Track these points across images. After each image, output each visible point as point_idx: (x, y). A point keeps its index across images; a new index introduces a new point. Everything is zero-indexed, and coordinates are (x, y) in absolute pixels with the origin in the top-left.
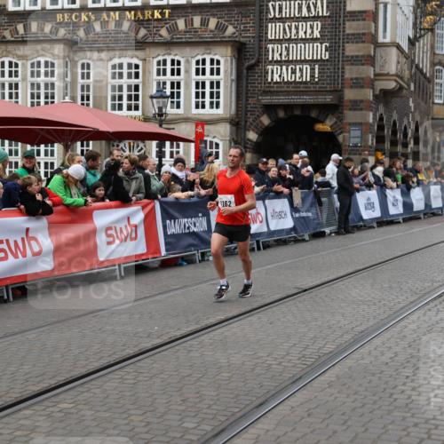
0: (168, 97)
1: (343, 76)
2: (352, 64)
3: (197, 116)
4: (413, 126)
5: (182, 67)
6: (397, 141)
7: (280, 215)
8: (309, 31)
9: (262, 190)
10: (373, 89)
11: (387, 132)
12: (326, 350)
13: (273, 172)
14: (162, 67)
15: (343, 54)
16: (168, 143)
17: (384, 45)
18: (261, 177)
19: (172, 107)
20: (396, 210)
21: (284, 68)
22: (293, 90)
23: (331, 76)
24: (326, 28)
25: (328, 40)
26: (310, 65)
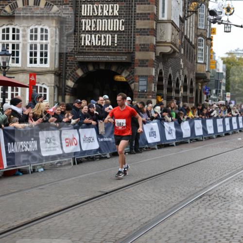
0: (10, 55)
1: (134, 43)
2: (141, 35)
3: (31, 69)
4: (183, 78)
5: (20, 34)
6: (172, 88)
7: (90, 140)
8: (111, 11)
9: (77, 122)
10: (155, 52)
11: (165, 82)
12: (121, 235)
13: (85, 109)
14: (6, 34)
15: (134, 27)
16: (10, 88)
17: (163, 22)
18: (77, 113)
19: (13, 62)
20: (171, 137)
21: (93, 36)
22: (99, 51)
23: (126, 43)
24: (122, 9)
25: (124, 17)
26: (111, 35)
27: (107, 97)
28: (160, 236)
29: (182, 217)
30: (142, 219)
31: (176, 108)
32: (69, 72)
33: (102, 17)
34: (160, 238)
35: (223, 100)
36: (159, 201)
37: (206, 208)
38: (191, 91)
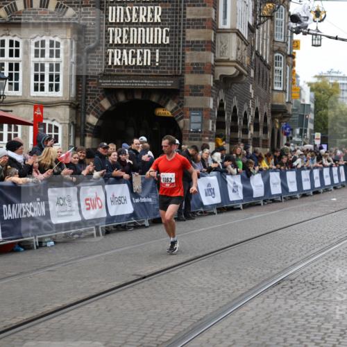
0: (6, 79)
1: (183, 61)
2: (192, 50)
3: (36, 99)
4: (253, 113)
5: (21, 48)
6: (237, 127)
8: (150, 15)
9: (102, 175)
10: (213, 74)
11: (227, 118)
12: (164, 339)
13: (114, 156)
15: (184, 39)
16: (6, 126)
17: (225, 31)
18: (102, 162)
19: (10, 89)
20: (236, 196)
21: (125, 51)
22: (133, 73)
23: (172, 61)
24: (166, 13)
25: (169, 24)
26: (151, 50)
27: (144, 139)
28: (221, 339)
29: (253, 311)
30: (196, 314)
31: (244, 155)
32: (91, 103)
33: (138, 25)
34: (221, 342)
35: (310, 144)
36: (219, 289)
37: (286, 299)
38: (265, 131)
